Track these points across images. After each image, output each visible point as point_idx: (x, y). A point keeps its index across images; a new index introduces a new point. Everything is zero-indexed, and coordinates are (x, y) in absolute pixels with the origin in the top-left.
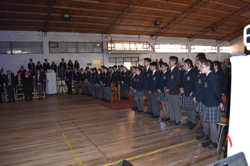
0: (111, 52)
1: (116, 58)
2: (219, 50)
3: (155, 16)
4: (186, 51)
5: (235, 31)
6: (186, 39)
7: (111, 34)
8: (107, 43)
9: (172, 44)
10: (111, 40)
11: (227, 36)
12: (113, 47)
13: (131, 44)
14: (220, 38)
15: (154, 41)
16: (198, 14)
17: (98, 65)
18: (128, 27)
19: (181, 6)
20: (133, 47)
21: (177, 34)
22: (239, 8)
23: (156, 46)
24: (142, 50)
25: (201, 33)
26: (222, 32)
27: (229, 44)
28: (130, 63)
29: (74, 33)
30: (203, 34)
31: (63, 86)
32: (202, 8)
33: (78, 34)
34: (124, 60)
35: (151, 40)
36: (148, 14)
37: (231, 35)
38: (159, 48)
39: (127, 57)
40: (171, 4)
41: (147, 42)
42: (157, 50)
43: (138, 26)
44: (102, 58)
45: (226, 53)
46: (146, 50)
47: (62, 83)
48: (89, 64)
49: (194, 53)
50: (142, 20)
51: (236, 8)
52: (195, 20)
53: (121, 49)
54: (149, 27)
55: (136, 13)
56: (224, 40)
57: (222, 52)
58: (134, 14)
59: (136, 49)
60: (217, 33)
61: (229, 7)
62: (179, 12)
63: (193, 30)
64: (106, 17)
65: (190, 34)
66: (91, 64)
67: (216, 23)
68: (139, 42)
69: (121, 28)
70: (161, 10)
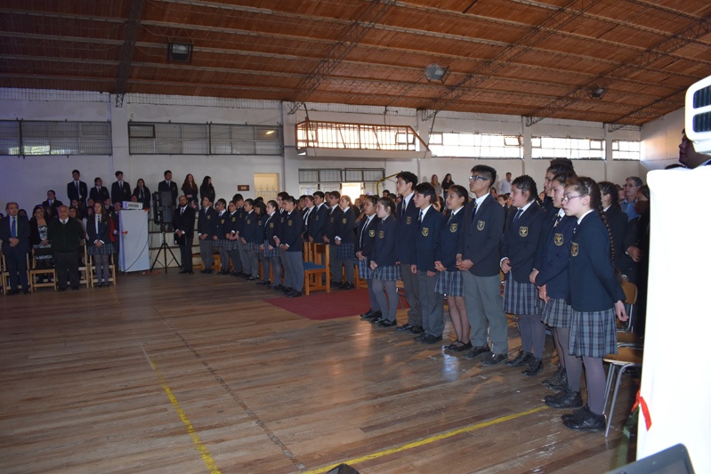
0: (304, 154)
1: (318, 171)
2: (609, 150)
3: (431, 53)
4: (517, 153)
5: (656, 98)
6: (517, 118)
7: (306, 103)
8: (294, 127)
9: (477, 133)
10: (307, 120)
11: (632, 113)
12: (310, 138)
13: (362, 132)
14: (613, 117)
15: (428, 124)
16: (554, 49)
17: (268, 191)
18: (355, 84)
19: (505, 24)
20: (368, 139)
21: (493, 104)
22: (668, 33)
23: (434, 138)
24: (393, 148)
25: (561, 103)
26: (619, 101)
27: (637, 134)
28: (359, 185)
29: (200, 97)
30: (566, 106)
31: (167, 250)
32: (564, 32)
33: (211, 101)
34: (343, 176)
35: (420, 119)
36: (413, 47)
37: (644, 110)
38: (442, 144)
39: (350, 169)
40: (477, 19)
41: (407, 127)
42: (435, 151)
43: (382, 80)
44: (279, 169)
45: (631, 160)
46: (405, 147)
47: (164, 240)
48: (242, 188)
49: (539, 159)
50: (393, 64)
51: (658, 34)
52: (542, 65)
53: (335, 146)
54: (415, 83)
55: (378, 44)
56: (626, 124)
57: (619, 158)
58: (371, 46)
59: (378, 145)
60: (605, 102)
61: (639, 29)
62: (500, 43)
63: (537, 95)
64: (293, 54)
65: (529, 104)
66: (248, 187)
67: (601, 75)
68: (387, 127)
69: (336, 85)
70: (449, 36)
